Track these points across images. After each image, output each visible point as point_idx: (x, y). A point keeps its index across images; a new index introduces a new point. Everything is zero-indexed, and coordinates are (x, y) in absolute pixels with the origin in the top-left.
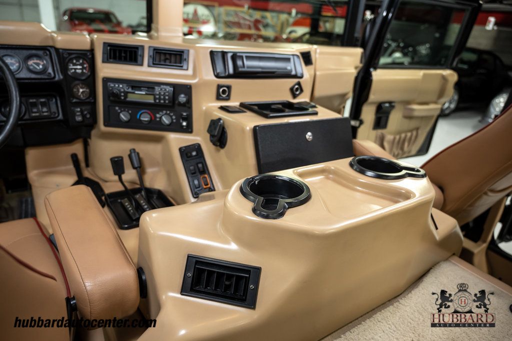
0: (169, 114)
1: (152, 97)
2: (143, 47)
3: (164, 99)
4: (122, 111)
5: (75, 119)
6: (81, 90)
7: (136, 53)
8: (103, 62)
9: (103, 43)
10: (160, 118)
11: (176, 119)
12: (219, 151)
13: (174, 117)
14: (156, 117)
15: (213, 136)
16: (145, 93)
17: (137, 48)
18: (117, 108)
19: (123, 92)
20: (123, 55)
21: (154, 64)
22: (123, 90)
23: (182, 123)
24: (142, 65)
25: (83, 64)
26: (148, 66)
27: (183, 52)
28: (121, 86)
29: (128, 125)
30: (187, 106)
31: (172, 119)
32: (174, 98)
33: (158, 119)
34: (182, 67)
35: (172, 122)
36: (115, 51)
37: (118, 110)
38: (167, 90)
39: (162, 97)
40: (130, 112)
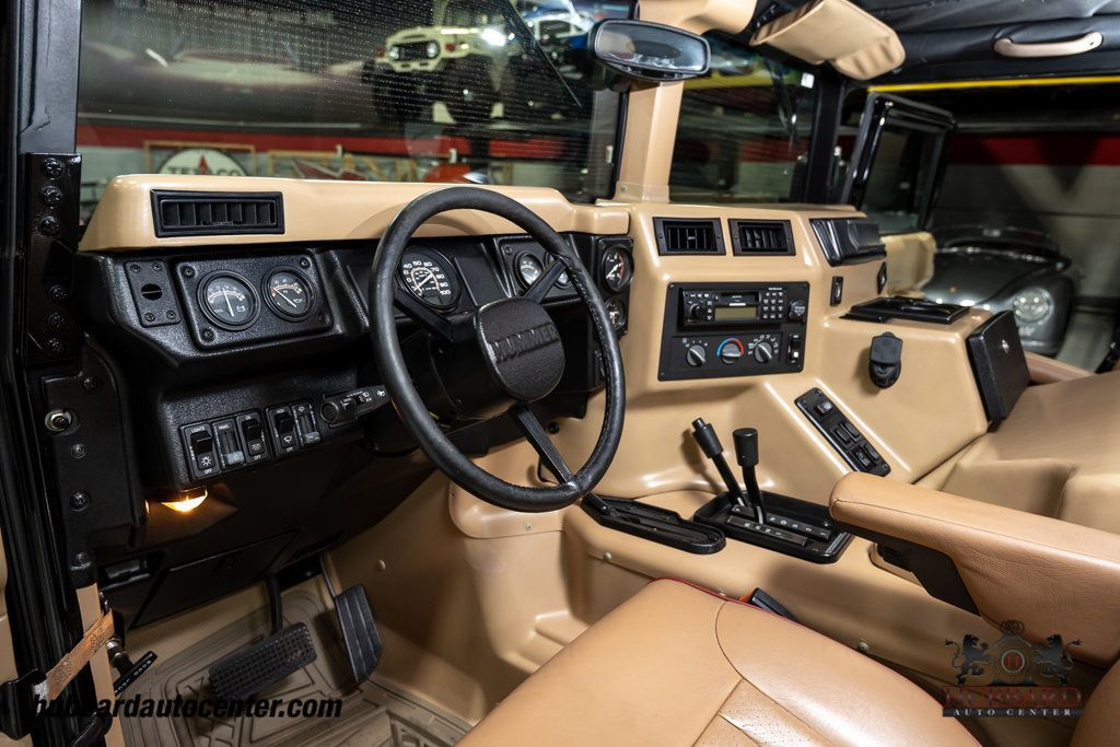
0: (770, 340)
1: (753, 310)
2: (719, 219)
3: (777, 312)
4: (693, 344)
6: (613, 314)
7: (710, 232)
9: (654, 218)
10: (754, 350)
11: (780, 348)
12: (875, 393)
13: (776, 345)
14: (747, 349)
15: (884, 366)
16: (744, 304)
17: (711, 224)
18: (685, 340)
19: (710, 307)
20: (690, 238)
21: (743, 250)
22: (709, 303)
23: (791, 354)
24: (725, 254)
25: (618, 261)
26: (735, 255)
27: (782, 225)
28: (706, 296)
29: (699, 371)
30: (801, 322)
31: (773, 349)
32: (788, 309)
33: (750, 353)
34: (786, 250)
35: (772, 353)
36: (674, 232)
37: (685, 344)
38: (780, 294)
39: (773, 308)
40: (706, 345)
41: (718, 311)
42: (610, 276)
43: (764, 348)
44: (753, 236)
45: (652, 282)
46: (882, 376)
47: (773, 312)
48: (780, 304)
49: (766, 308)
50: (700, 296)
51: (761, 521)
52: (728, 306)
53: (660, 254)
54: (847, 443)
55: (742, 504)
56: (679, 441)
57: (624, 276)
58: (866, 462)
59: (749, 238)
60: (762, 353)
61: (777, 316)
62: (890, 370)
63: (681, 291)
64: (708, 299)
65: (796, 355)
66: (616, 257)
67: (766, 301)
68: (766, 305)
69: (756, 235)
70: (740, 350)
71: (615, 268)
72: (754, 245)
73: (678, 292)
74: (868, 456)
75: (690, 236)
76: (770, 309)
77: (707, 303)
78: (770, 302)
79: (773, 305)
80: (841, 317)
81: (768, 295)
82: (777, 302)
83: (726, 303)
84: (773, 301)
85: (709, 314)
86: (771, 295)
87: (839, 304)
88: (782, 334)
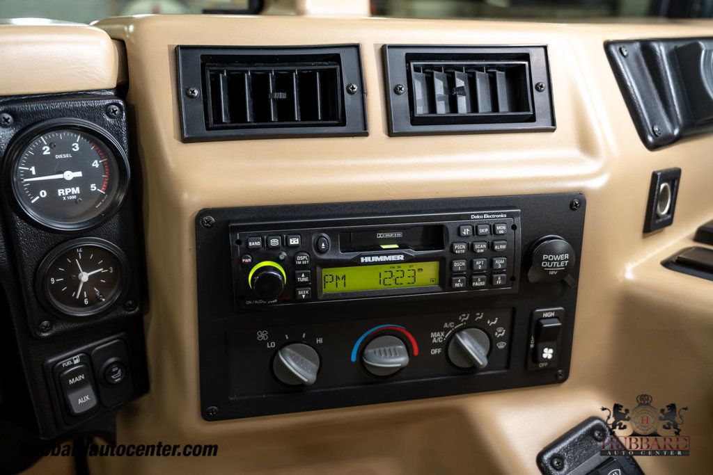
0: (482, 326)
2: (356, 48)
3: (491, 271)
4: (287, 343)
5: (67, 406)
6: (85, 277)
7: (331, 79)
8: (188, 136)
9: (176, 49)
10: (445, 345)
11: (510, 338)
13: (501, 332)
14: (427, 344)
17: (336, 59)
18: (262, 335)
19: (303, 267)
21: (416, 121)
22: (302, 259)
23: (536, 354)
24: (365, 133)
28: (294, 241)
31: (493, 341)
32: (525, 260)
33: (435, 351)
34: (532, 119)
35: (489, 353)
36: (235, 85)
37: (264, 343)
38: (501, 229)
39: (479, 264)
40: (320, 341)
43: (469, 344)
44: (450, 85)
47: (480, 273)
48: (500, 254)
49: (460, 264)
50: (275, 242)
52: (357, 263)
53: (182, 140)
60: (464, 354)
61: (490, 281)
63: (227, 228)
64: (299, 250)
65: (548, 353)
67: (460, 248)
68: (460, 257)
69: (460, 83)
70: (408, 349)
72: (452, 106)
75: (277, 90)
76: (471, 264)
77: (294, 260)
78: (471, 248)
79: (480, 256)
80: (667, 264)
81: (466, 231)
82: (491, 246)
83: (350, 256)
84: (481, 247)
85: (304, 285)
86: (475, 231)
87: (669, 222)
88: (514, 311)
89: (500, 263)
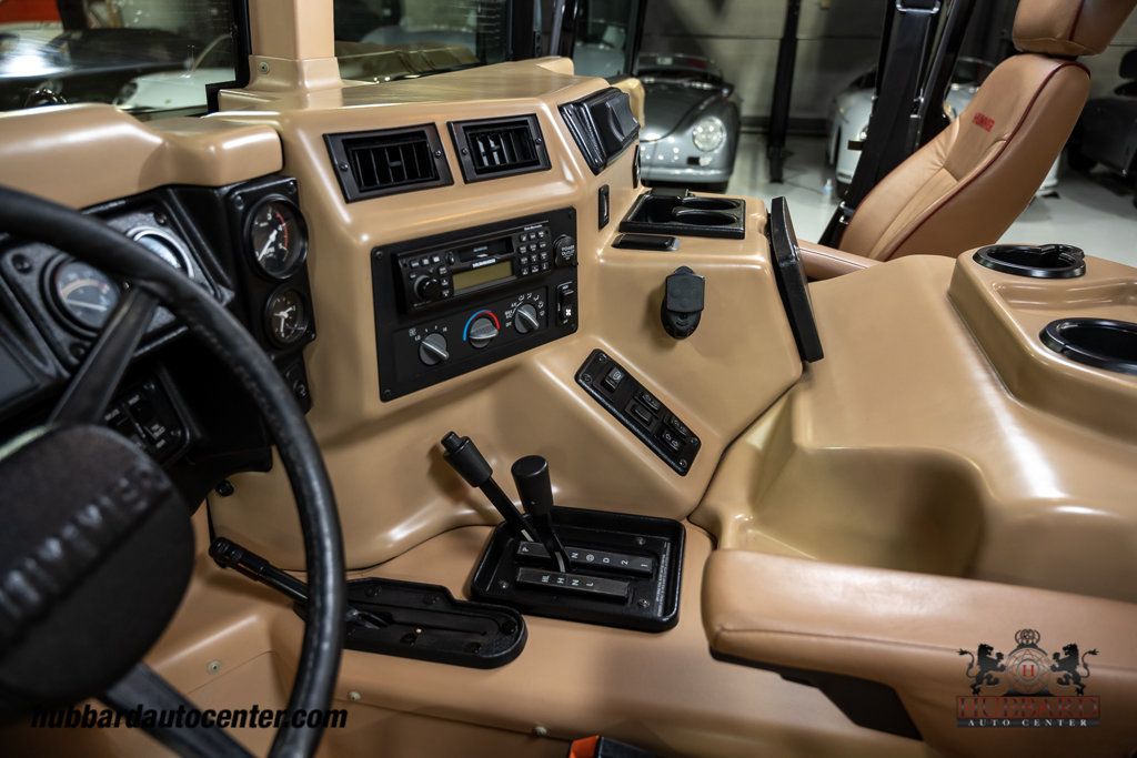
0: (531, 301)
1: (507, 266)
2: (433, 125)
3: (540, 261)
4: (427, 335)
6: (284, 314)
7: (422, 147)
8: (351, 198)
9: (324, 136)
10: (512, 319)
11: (546, 308)
12: (670, 346)
13: (541, 305)
14: (503, 320)
15: (684, 315)
16: (494, 261)
17: (422, 134)
18: (412, 332)
19: (444, 276)
20: (395, 164)
21: (478, 172)
22: (442, 270)
23: (562, 315)
24: (451, 183)
25: (273, 225)
26: (466, 182)
27: (526, 122)
28: (436, 259)
29: (441, 370)
30: (571, 266)
31: (538, 311)
32: (554, 252)
33: (508, 324)
34: (537, 163)
35: (538, 318)
36: (364, 156)
37: (414, 337)
38: (541, 234)
39: (534, 258)
40: (445, 329)
41: (456, 278)
42: (266, 251)
43: (526, 314)
44: (487, 145)
45: (342, 249)
46: (682, 328)
47: (535, 264)
48: (543, 250)
49: (524, 260)
50: (426, 262)
51: (562, 568)
52: (471, 269)
53: (347, 201)
54: (648, 424)
55: (529, 539)
56: (425, 465)
57: (291, 246)
58: (675, 445)
59: (482, 150)
60: (524, 321)
61: (540, 268)
62: (691, 320)
63: (394, 258)
64: (440, 265)
65: (568, 312)
66: (270, 217)
67: (523, 249)
68: (524, 255)
69: (492, 145)
70: (495, 325)
71: (273, 237)
72: (491, 159)
73: (388, 260)
74: (676, 435)
75: (392, 160)
76: (530, 259)
77: (438, 272)
78: (528, 249)
79: (534, 253)
80: (614, 246)
81: (524, 239)
82: (538, 247)
83: (466, 264)
84: (533, 247)
85: (445, 288)
86: (529, 238)
87: (607, 222)
88: (547, 288)
89: (544, 255)
